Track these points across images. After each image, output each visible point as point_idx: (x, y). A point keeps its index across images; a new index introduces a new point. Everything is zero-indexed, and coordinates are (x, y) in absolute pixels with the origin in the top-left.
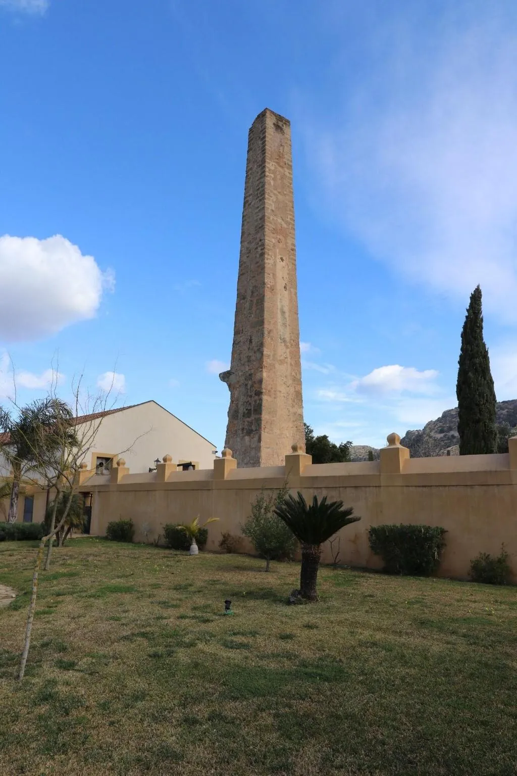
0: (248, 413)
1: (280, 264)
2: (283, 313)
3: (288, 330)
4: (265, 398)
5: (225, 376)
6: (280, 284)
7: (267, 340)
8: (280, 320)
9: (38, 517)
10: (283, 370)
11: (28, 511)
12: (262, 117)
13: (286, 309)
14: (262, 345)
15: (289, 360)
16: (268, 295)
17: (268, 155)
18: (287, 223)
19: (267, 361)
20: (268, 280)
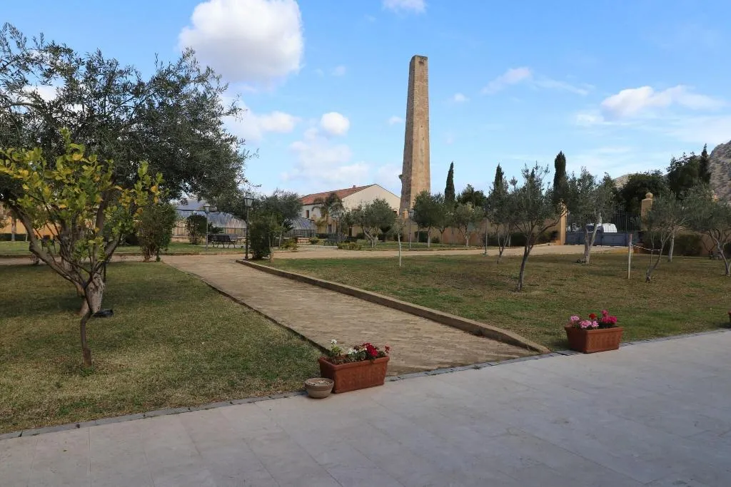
0: (407, 194)
1: (421, 129)
2: (421, 150)
3: (424, 157)
4: (412, 187)
5: (401, 176)
6: (421, 137)
7: (414, 163)
8: (420, 153)
9: (334, 231)
10: (421, 175)
11: (330, 230)
12: (414, 58)
13: (423, 148)
14: (411, 166)
15: (424, 170)
16: (414, 144)
17: (416, 79)
18: (424, 108)
19: (413, 172)
20: (415, 137)
